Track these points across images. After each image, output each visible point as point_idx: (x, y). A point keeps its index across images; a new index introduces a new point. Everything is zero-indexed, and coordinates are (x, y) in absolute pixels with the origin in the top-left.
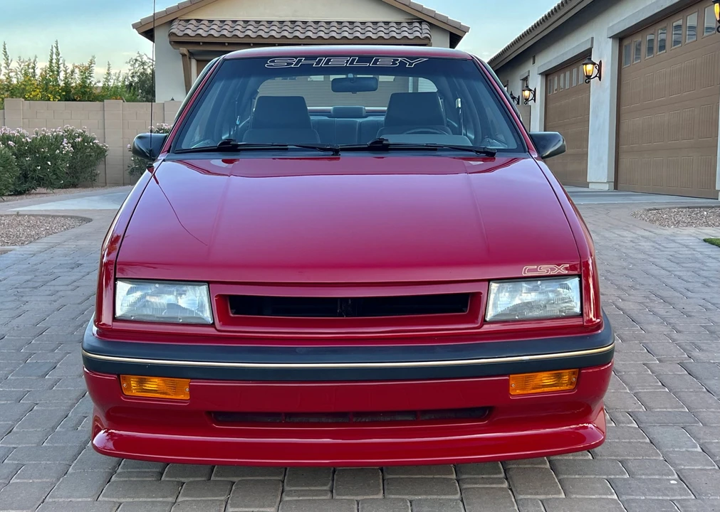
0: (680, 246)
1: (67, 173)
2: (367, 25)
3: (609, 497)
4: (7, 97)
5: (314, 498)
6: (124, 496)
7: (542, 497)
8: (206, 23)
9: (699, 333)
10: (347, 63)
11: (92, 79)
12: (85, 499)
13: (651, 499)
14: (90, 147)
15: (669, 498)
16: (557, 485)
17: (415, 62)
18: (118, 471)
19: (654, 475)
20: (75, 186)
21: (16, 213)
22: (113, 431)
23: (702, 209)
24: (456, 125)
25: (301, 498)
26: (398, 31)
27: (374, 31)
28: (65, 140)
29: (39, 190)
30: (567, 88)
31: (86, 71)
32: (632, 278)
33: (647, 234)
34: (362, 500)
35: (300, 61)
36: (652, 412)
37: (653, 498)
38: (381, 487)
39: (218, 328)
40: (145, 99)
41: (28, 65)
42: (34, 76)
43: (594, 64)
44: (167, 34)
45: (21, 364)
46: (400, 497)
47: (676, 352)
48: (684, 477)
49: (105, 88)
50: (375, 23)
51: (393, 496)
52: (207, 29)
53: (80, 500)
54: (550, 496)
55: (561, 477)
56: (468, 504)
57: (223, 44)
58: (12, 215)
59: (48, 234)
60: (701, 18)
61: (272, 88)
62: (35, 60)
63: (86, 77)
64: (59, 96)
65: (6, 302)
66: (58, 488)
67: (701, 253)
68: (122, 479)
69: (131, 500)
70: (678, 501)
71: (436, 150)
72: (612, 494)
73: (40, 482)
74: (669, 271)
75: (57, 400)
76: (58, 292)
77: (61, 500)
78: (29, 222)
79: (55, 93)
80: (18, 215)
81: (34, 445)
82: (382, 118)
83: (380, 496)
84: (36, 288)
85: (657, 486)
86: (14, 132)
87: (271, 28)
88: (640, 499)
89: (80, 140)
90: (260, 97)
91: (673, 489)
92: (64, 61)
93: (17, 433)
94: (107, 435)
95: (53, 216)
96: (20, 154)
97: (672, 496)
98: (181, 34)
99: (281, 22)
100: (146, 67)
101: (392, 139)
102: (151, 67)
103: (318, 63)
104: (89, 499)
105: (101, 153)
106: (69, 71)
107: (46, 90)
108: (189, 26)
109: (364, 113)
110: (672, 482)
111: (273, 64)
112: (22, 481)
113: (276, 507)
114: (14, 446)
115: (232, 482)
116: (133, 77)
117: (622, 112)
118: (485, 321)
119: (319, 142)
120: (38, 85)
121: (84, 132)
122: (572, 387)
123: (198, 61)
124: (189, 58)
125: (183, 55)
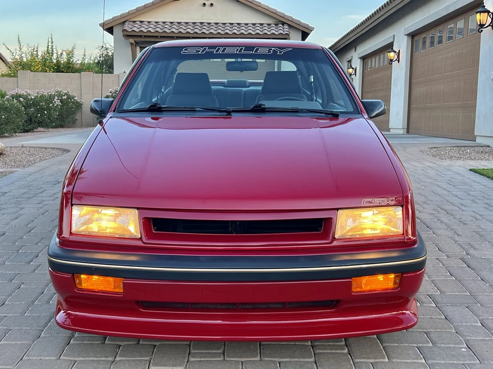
0: (455, 173)
1: (57, 119)
2: (249, 25)
3: (419, 361)
4: (20, 70)
5: (211, 359)
6: (78, 356)
7: (372, 361)
8: (146, 23)
9: (473, 236)
10: (237, 51)
11: (74, 58)
12: (51, 358)
13: (449, 363)
14: (72, 102)
15: (461, 362)
16: (382, 352)
17: (284, 51)
18: (75, 336)
19: (450, 344)
20: (62, 126)
21: (21, 146)
22: (70, 312)
23: (466, 148)
24: (309, 93)
25: (202, 359)
26: (268, 30)
27: (253, 30)
28: (56, 97)
29: (39, 129)
30: (376, 67)
31: (70, 54)
32: (424, 196)
33: (431, 165)
34: (246, 361)
35: (205, 49)
36: (445, 295)
37: (450, 362)
38: (259, 352)
39: (145, 240)
40: (107, 72)
41: (34, 49)
42: (37, 57)
43: (395, 52)
44: (122, 30)
45: (14, 253)
46: (272, 359)
47: (458, 250)
48: (471, 345)
49: (82, 64)
50: (254, 24)
51: (267, 359)
52: (147, 27)
53: (47, 358)
54: (378, 360)
55: (384, 345)
56: (320, 366)
57: (157, 37)
58: (19, 147)
59: (41, 160)
60: (466, 23)
61: (186, 67)
62: (38, 46)
63: (70, 57)
64: (53, 69)
65: (9, 208)
66: (33, 349)
67: (469, 179)
68: (77, 342)
69: (83, 359)
70: (468, 365)
71: (297, 112)
72: (421, 359)
73: (21, 344)
74: (449, 191)
75: (37, 280)
76: (43, 201)
77: (34, 358)
78: (29, 151)
79: (50, 68)
80: (23, 147)
81: (18, 315)
82: (260, 88)
83: (258, 358)
84: (29, 198)
85: (453, 353)
86: (23, 92)
87: (188, 27)
88: (441, 363)
89: (65, 97)
90: (178, 73)
91: (464, 356)
92: (56, 47)
93: (8, 305)
94: (66, 315)
95: (45, 148)
96: (27, 106)
97: (464, 361)
98: (130, 30)
99: (194, 23)
100: (108, 51)
101: (268, 104)
102: (112, 51)
103: (217, 51)
104: (54, 358)
105: (79, 106)
106: (59, 53)
107: (45, 65)
108: (136, 25)
109: (248, 85)
110: (463, 350)
111: (186, 51)
112: (8, 342)
113: (184, 366)
114: (5, 315)
115: (154, 345)
116: (100, 57)
117: (413, 83)
118: (334, 238)
119: (217, 106)
120: (39, 62)
121: (68, 92)
122: (396, 286)
123: (140, 47)
124: (135, 46)
125: (131, 44)
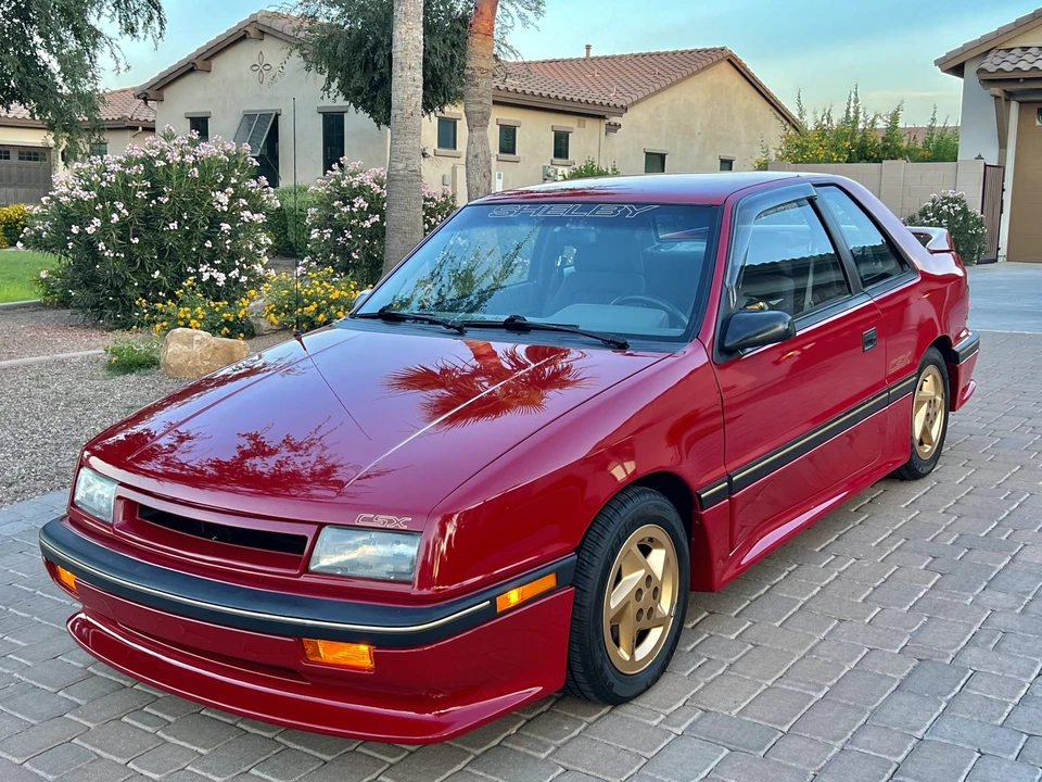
8: (1034, 51)
31: (891, 120)
39: (114, 528)
41: (822, 116)
44: (977, 70)
52: (1032, 60)
62: (831, 110)
92: (865, 109)
98: (993, 69)
106: (869, 121)
108: (1009, 58)
118: (307, 570)
123: (1020, 103)
124: (1006, 100)
125: (996, 97)
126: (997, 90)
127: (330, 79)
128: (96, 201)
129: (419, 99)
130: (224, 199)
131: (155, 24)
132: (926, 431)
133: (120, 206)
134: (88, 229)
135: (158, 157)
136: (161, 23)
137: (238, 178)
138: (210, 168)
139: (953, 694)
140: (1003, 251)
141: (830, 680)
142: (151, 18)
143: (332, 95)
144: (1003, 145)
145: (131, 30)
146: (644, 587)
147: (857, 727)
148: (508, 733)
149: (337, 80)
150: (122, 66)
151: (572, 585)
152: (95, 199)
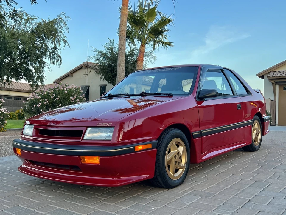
8: (282, 72)
39: (32, 137)
44: (267, 77)
85: (145, 208)
98: (272, 76)
108: (275, 73)
110: (153, 208)
118: (83, 139)
123: (279, 85)
124: (275, 84)
125: (273, 83)
126: (272, 81)
127: (102, 76)
128: (40, 99)
129: (124, 74)
130: (74, 99)
131: (59, 61)
132: (256, 138)
133: (47, 100)
134: (38, 106)
135: (57, 88)
136: (61, 61)
137: (77, 94)
138: (70, 92)
139: (265, 187)
140: (277, 123)
141: (230, 185)
142: (58, 60)
143: (103, 79)
144: (275, 95)
145: (53, 63)
146: (177, 155)
147: (238, 193)
148: (138, 194)
149: (104, 76)
150: (50, 71)
151: (156, 148)
152: (40, 98)
